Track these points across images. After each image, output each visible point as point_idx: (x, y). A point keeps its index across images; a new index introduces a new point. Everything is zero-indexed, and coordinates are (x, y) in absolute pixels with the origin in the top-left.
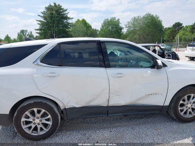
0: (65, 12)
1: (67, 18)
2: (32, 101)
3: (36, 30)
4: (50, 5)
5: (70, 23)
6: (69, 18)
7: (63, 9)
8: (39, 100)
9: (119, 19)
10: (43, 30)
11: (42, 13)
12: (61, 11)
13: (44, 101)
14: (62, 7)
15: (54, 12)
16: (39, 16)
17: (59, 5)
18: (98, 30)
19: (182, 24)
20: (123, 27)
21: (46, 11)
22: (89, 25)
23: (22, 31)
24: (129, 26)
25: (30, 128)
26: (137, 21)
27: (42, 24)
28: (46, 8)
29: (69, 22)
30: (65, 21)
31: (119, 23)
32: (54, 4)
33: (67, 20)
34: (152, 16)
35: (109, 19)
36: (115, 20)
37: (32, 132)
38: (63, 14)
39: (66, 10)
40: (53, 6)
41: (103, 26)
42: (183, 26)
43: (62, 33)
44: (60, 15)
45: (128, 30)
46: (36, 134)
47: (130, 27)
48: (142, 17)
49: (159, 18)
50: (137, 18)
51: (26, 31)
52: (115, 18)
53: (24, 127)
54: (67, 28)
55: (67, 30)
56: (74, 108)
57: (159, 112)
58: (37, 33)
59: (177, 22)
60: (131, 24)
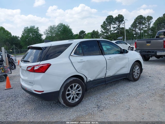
9: (38, 28)
18: (19, 37)
19: (85, 32)
20: (42, 34)
24: (47, 33)
26: (53, 29)
31: (38, 31)
34: (64, 25)
35: (29, 27)
36: (34, 28)
41: (23, 34)
42: (86, 33)
45: (46, 36)
48: (56, 26)
49: (69, 27)
50: (52, 26)
52: (34, 27)
56: (90, 81)
59: (82, 30)
60: (49, 31)
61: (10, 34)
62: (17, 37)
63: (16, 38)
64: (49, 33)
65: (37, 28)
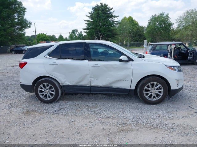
0: (111, 11)
1: (112, 16)
2: (44, 79)
3: (84, 29)
4: (97, 6)
5: (115, 22)
6: (115, 17)
7: (109, 8)
8: (48, 79)
10: (90, 29)
11: (90, 13)
12: (107, 10)
13: (50, 80)
14: (108, 7)
15: (100, 12)
16: (87, 16)
17: (105, 4)
18: (145, 27)
20: (173, 23)
21: (93, 11)
22: (136, 22)
23: (73, 31)
25: (43, 95)
27: (89, 23)
28: (93, 8)
29: (115, 20)
30: (110, 19)
31: (167, 19)
32: (101, 3)
33: (113, 19)
35: (157, 15)
36: (163, 16)
37: (44, 98)
38: (109, 13)
39: (112, 9)
40: (99, 6)
41: (150, 23)
43: (107, 32)
44: (105, 14)
45: (179, 25)
46: (46, 99)
47: (181, 22)
50: (190, 11)
51: (77, 30)
52: (163, 14)
53: (40, 94)
54: (112, 26)
55: (112, 28)
56: (69, 86)
57: (128, 94)
58: (85, 32)
60: (183, 19)
61: (137, 24)
62: (144, 27)
63: (142, 28)
64: (182, 22)
65: (168, 15)
